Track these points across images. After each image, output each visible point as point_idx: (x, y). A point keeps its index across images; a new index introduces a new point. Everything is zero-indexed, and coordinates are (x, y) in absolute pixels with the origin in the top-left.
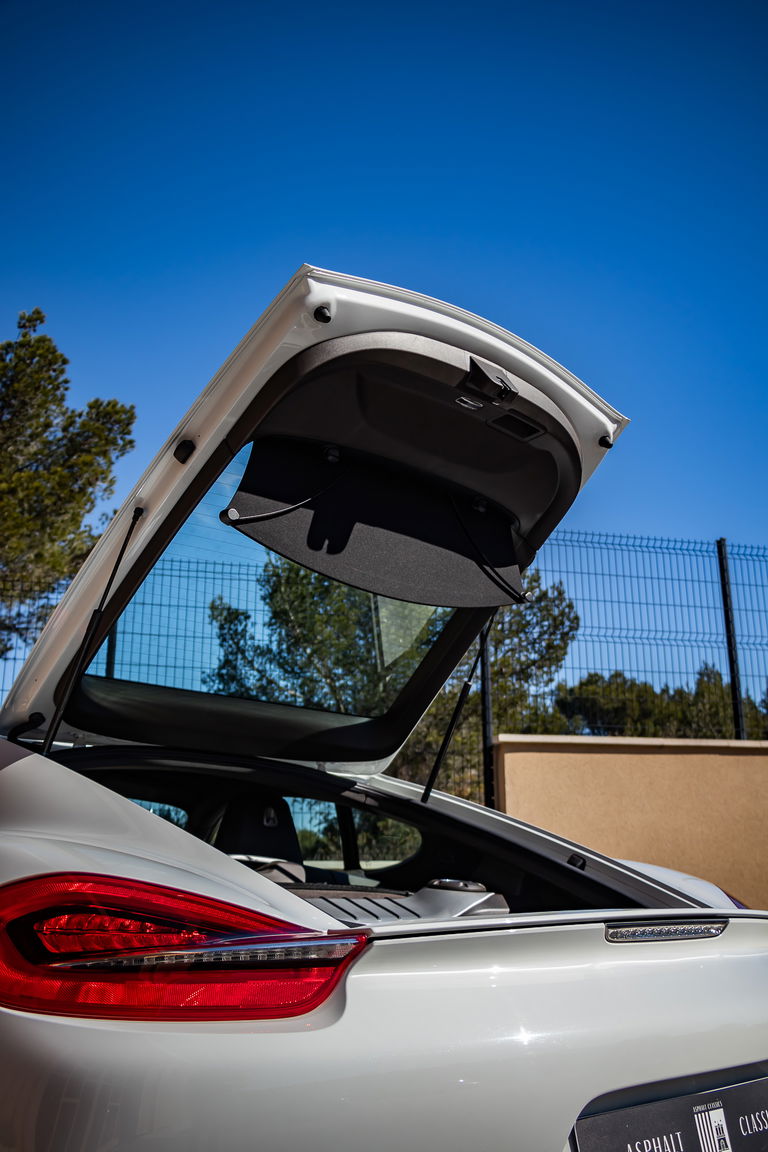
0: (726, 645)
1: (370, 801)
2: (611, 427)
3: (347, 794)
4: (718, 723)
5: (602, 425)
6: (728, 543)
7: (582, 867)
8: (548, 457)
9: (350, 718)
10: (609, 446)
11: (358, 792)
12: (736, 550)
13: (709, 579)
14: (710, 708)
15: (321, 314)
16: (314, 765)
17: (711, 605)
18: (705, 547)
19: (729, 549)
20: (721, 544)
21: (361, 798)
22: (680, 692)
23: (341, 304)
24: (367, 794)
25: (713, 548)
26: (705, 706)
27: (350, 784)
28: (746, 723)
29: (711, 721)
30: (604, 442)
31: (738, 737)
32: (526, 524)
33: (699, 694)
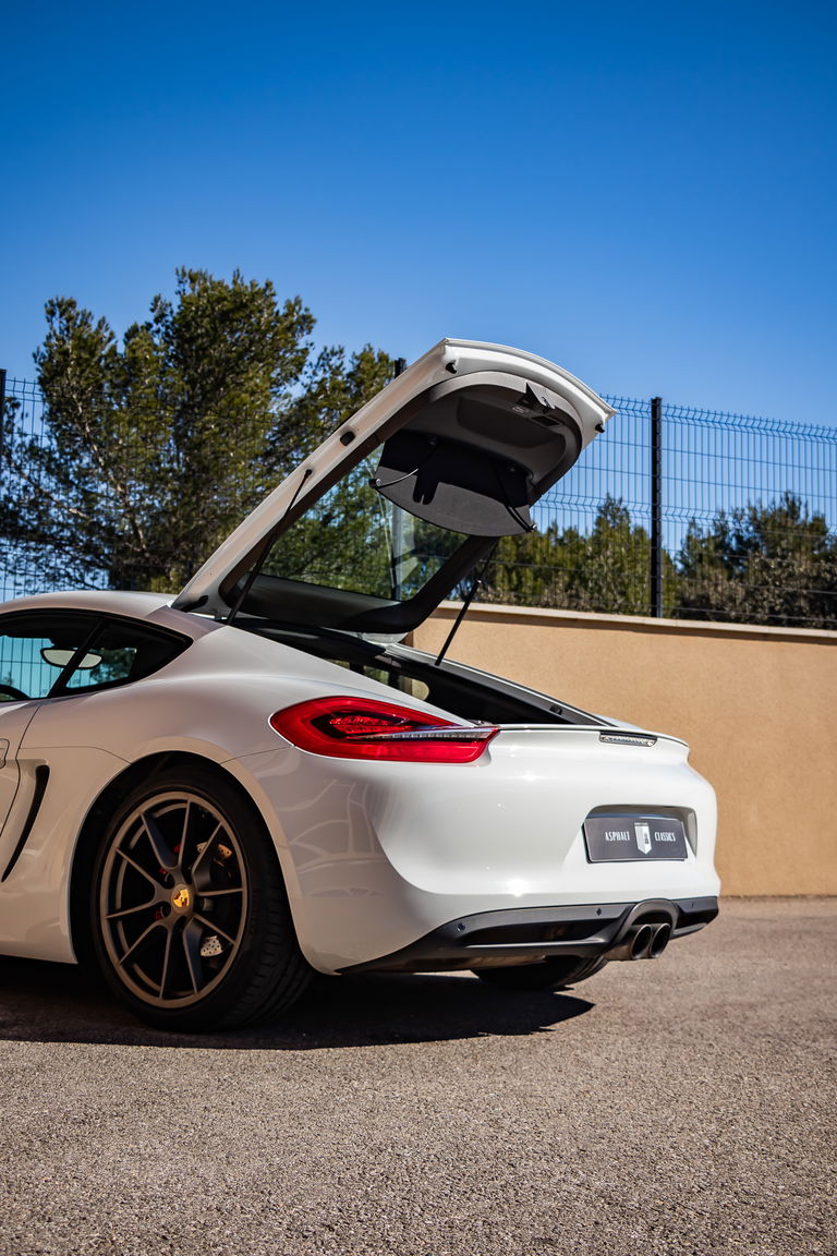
0: (650, 515)
1: (395, 664)
2: (604, 416)
3: (378, 657)
4: (622, 583)
5: (599, 416)
6: (663, 403)
7: (560, 713)
8: (561, 438)
9: (387, 601)
10: (602, 431)
11: (387, 656)
12: (671, 411)
13: (639, 442)
14: (614, 564)
15: (450, 367)
16: (355, 635)
17: (639, 471)
18: (638, 407)
19: (664, 410)
20: (656, 404)
21: (388, 661)
22: (572, 534)
23: (462, 360)
24: (393, 658)
25: (648, 408)
26: (607, 558)
27: (381, 650)
28: (663, 603)
29: (614, 580)
30: (599, 428)
31: (654, 614)
32: (536, 478)
33: (598, 541)
